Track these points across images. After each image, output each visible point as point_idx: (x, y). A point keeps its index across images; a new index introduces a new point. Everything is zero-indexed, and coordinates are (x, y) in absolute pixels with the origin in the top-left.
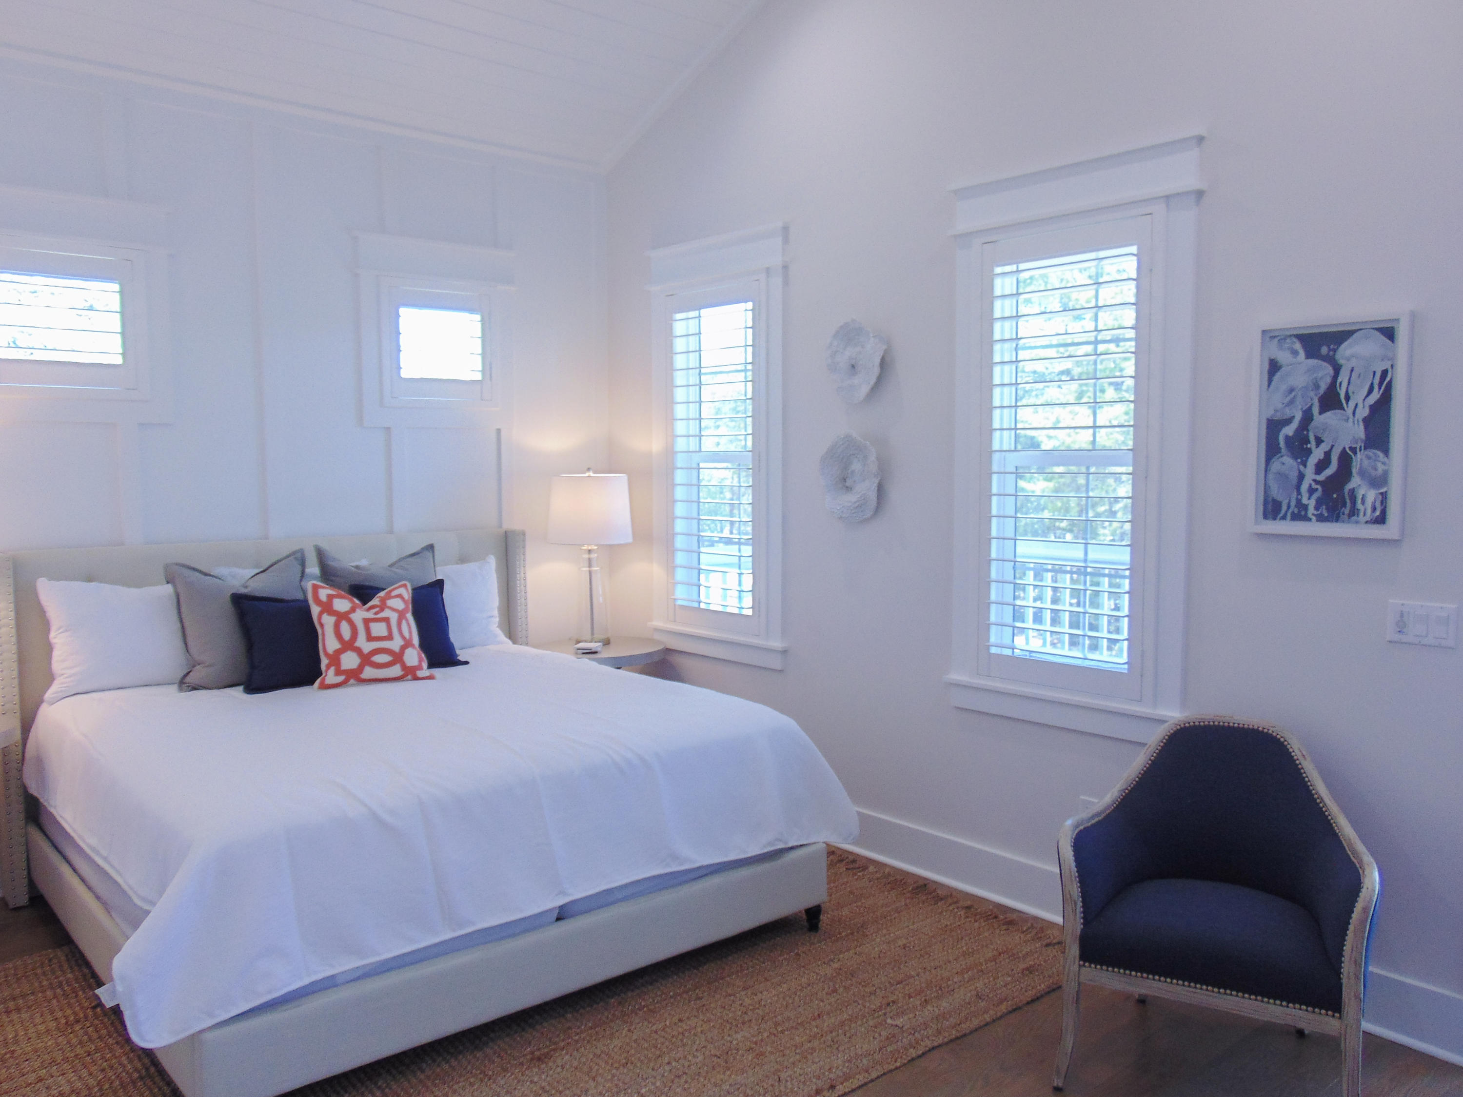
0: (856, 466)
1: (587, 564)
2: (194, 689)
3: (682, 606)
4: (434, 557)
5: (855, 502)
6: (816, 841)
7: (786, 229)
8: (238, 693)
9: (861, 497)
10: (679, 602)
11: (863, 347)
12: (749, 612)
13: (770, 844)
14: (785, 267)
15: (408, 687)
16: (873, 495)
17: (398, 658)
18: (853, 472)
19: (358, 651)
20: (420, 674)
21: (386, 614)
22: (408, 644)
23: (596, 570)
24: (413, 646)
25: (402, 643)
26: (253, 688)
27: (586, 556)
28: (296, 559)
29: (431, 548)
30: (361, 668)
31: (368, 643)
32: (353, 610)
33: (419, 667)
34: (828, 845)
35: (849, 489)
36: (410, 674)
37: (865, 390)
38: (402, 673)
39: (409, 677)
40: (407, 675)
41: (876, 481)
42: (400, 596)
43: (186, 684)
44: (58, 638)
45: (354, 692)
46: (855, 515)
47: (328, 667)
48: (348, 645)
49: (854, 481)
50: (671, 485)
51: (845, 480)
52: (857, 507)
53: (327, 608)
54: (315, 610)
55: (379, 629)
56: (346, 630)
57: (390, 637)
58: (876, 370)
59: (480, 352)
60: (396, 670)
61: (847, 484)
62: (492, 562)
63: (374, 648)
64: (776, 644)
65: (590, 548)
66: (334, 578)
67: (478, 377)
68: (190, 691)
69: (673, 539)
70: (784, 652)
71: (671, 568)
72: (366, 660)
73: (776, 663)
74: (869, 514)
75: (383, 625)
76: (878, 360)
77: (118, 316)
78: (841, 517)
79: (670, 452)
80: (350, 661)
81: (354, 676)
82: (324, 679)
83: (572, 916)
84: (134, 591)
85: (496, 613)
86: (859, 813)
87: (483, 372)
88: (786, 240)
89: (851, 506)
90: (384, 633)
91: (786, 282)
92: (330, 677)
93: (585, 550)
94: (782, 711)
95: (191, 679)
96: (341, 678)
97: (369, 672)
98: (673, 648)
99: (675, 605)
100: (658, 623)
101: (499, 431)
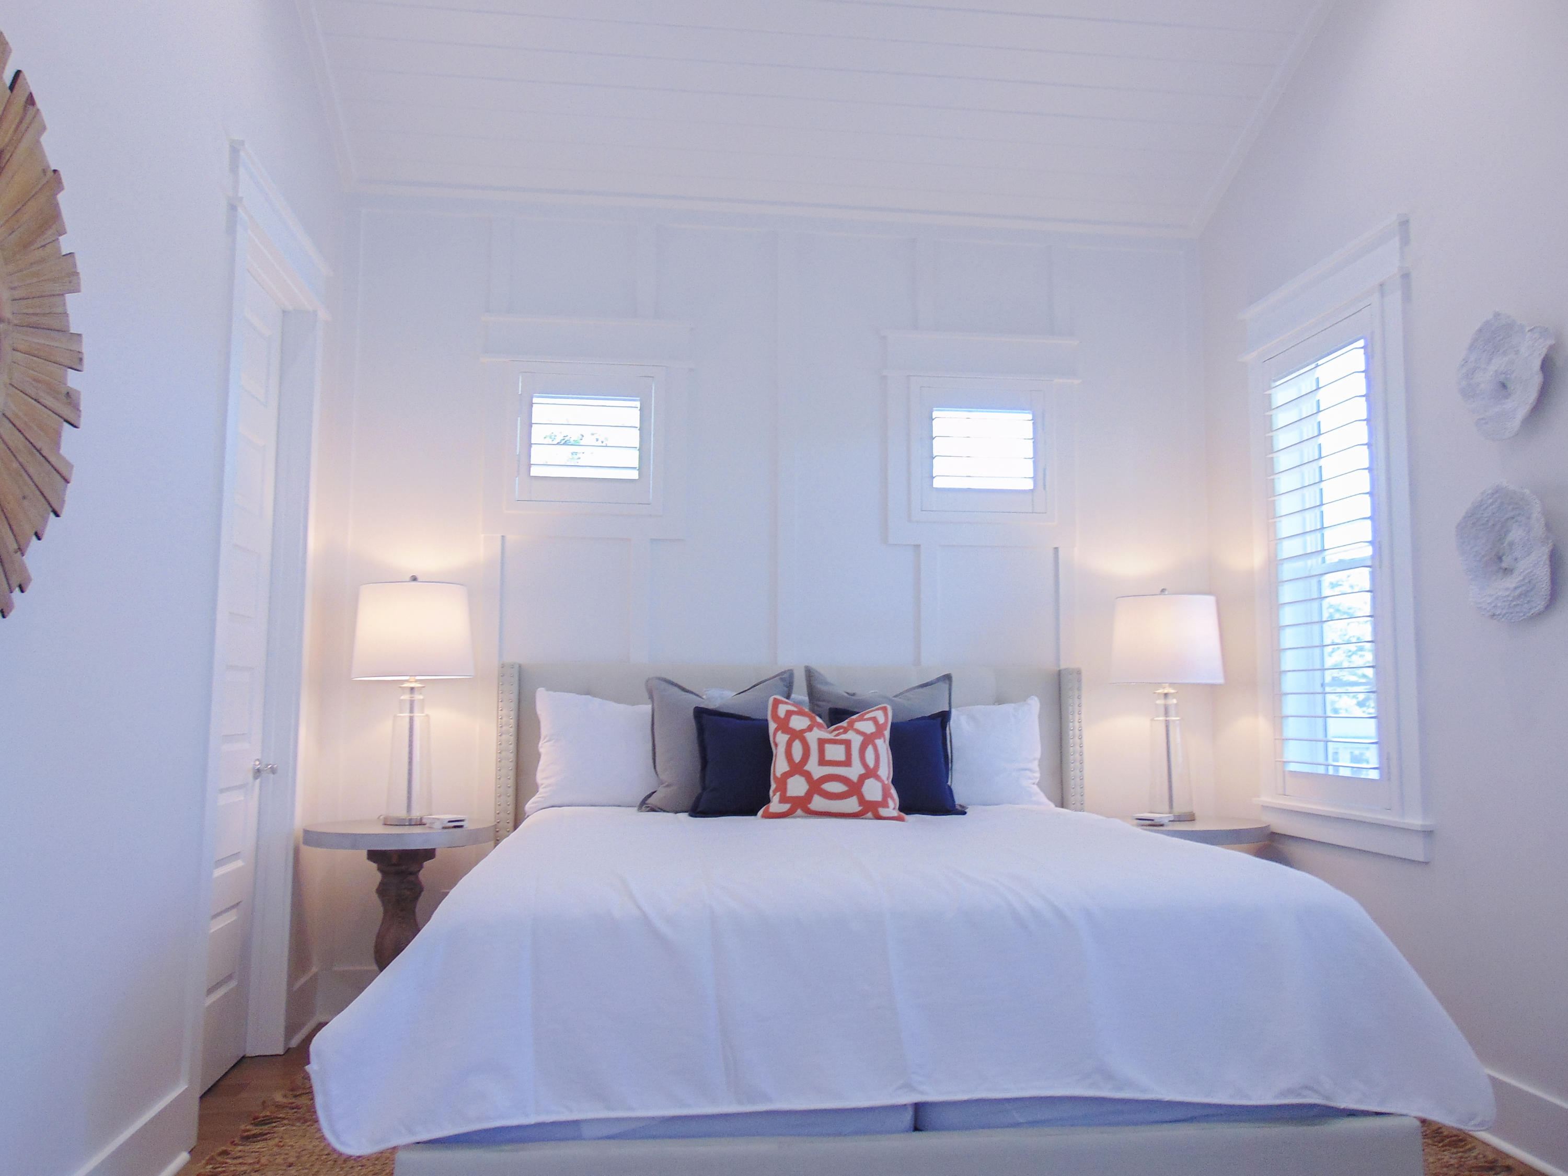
0: (1516, 534)
1: (1162, 710)
2: (653, 810)
3: (1295, 774)
4: (950, 690)
5: (1515, 588)
6: (1404, 1112)
7: (1404, 224)
8: (684, 817)
9: (1524, 579)
10: (1292, 767)
11: (1517, 352)
12: (1374, 775)
13: (1289, 1092)
14: (1406, 276)
15: (867, 825)
16: (1543, 573)
17: (854, 789)
18: (1511, 544)
19: (808, 776)
20: (883, 812)
21: (850, 735)
22: (871, 773)
23: (1174, 721)
24: (878, 778)
25: (863, 771)
26: (698, 811)
27: (1161, 702)
28: (782, 679)
29: (948, 678)
30: (808, 797)
31: (821, 767)
32: (810, 729)
33: (884, 804)
34: (1424, 1121)
35: (1508, 571)
36: (870, 810)
37: (1522, 412)
38: (860, 808)
39: (870, 815)
40: (867, 813)
41: (1546, 550)
42: (874, 720)
43: (646, 805)
44: (544, 747)
45: (799, 825)
46: (1517, 609)
47: (775, 793)
48: (797, 768)
49: (1516, 559)
50: (1275, 606)
51: (1500, 559)
52: (1519, 596)
53: (784, 725)
54: (772, 726)
55: (835, 752)
56: (797, 751)
57: (847, 763)
58: (1537, 380)
59: (1032, 456)
60: (852, 804)
61: (1504, 565)
62: (1034, 705)
63: (827, 773)
64: (1416, 821)
65: (1166, 691)
66: (820, 703)
67: (1029, 485)
68: (648, 811)
69: (1280, 680)
70: (1428, 833)
71: (1278, 719)
72: (815, 787)
73: (1416, 849)
74: (1540, 605)
75: (842, 748)
76: (1537, 364)
77: (637, 432)
78: (1493, 616)
79: (1274, 563)
80: (797, 787)
81: (800, 806)
82: (768, 808)
83: (934, 1129)
84: (622, 707)
85: (1035, 765)
86: (1493, 1080)
87: (1035, 478)
88: (1405, 241)
89: (1508, 596)
90: (842, 757)
91: (1407, 297)
92: (775, 805)
93: (1159, 694)
94: (1338, 886)
95: (652, 801)
96: (785, 807)
97: (818, 803)
98: (1283, 833)
99: (1284, 772)
100: (1266, 798)
101: (1056, 549)
